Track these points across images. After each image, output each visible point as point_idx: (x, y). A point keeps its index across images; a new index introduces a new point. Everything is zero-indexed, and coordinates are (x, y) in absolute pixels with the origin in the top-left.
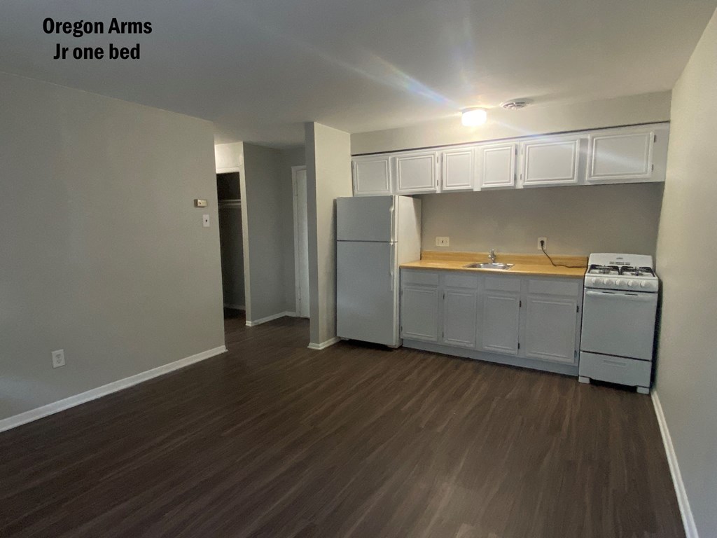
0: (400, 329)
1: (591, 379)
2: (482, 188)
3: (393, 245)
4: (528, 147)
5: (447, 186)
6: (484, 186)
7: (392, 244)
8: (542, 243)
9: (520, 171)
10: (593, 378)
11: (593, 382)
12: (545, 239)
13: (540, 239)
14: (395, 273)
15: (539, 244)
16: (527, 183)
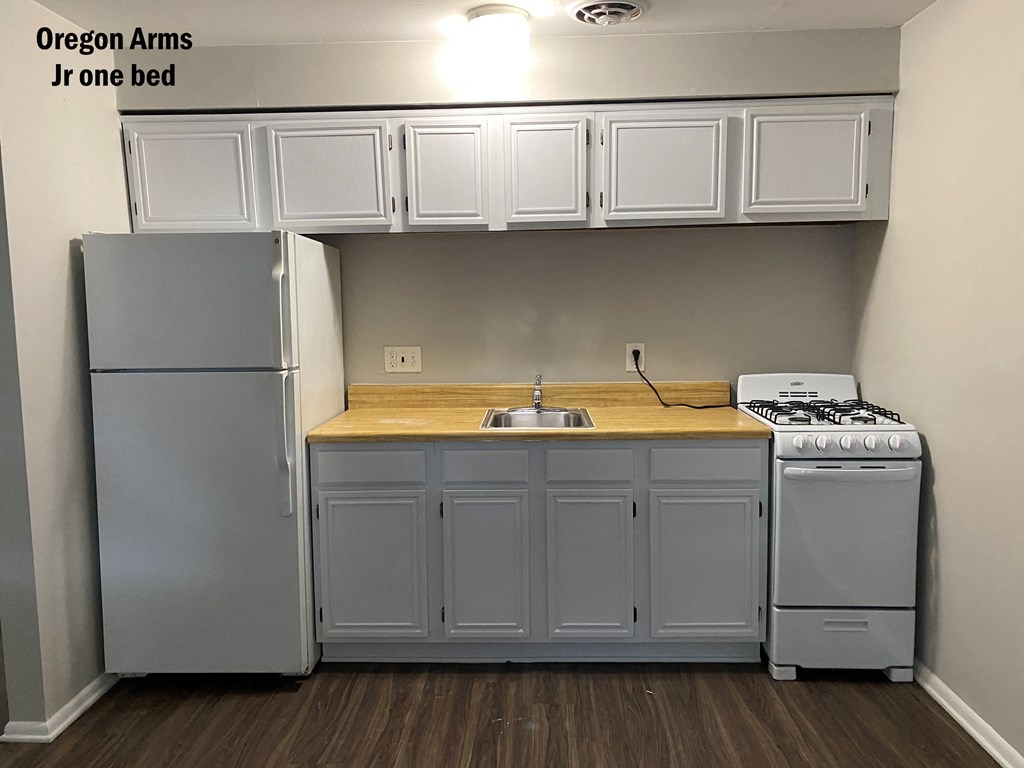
0: (317, 615)
1: (799, 669)
2: (509, 224)
3: (290, 379)
4: (614, 126)
5: (419, 216)
6: (516, 218)
7: (285, 374)
8: (636, 354)
9: (600, 186)
10: (804, 665)
11: (805, 675)
12: (641, 347)
13: (630, 348)
14: (297, 459)
15: (630, 359)
16: (614, 216)
